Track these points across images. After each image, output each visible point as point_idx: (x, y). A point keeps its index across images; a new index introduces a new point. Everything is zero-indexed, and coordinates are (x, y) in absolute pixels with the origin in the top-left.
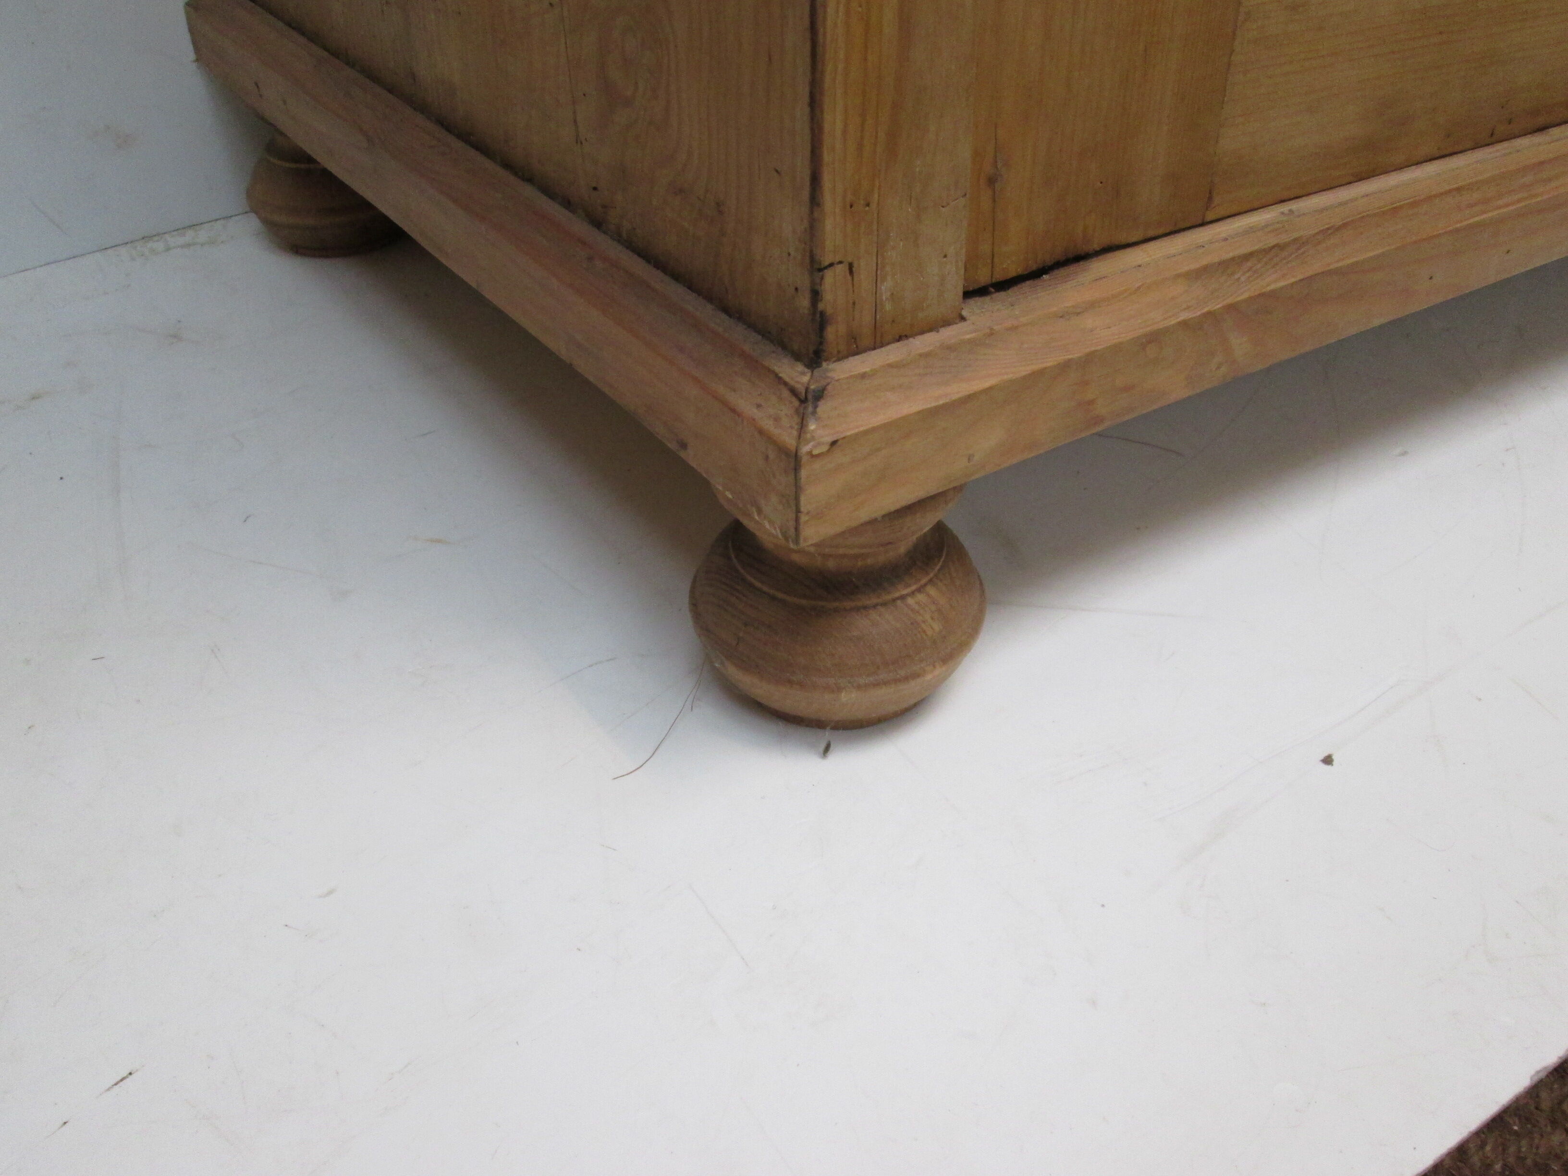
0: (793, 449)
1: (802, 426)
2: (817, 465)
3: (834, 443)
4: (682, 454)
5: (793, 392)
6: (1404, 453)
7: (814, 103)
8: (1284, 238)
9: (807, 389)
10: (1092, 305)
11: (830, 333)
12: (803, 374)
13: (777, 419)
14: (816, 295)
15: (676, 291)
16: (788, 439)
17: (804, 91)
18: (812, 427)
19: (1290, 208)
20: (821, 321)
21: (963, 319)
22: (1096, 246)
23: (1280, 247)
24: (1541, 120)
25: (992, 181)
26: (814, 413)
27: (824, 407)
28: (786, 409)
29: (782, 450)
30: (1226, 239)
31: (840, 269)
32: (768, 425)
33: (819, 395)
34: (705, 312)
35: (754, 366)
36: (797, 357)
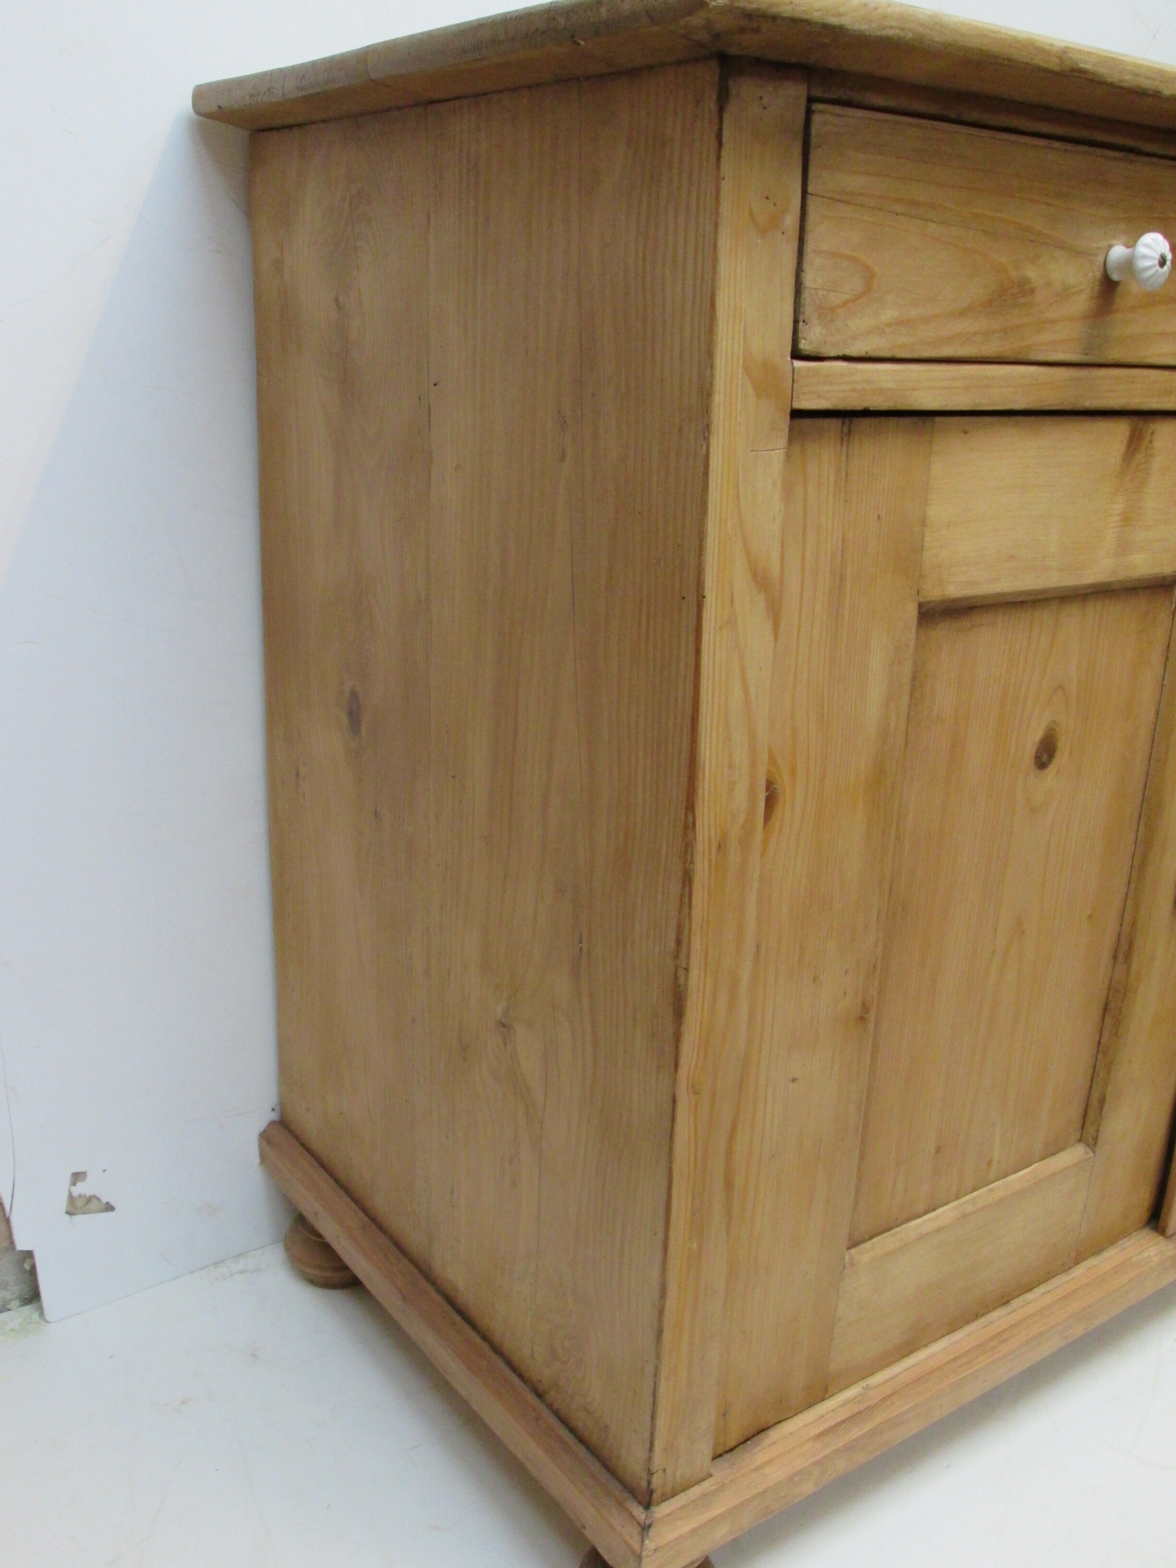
0: (639, 1552)
1: (643, 1542)
2: (649, 1559)
3: (656, 1550)
4: (583, 1530)
5: (638, 1523)
6: (948, 1466)
7: (653, 1417)
8: (862, 1407)
9: (645, 1523)
10: (770, 1462)
11: (655, 1495)
12: (642, 1513)
13: (631, 1536)
14: (649, 1483)
15: (581, 1450)
16: (636, 1546)
17: (649, 1412)
18: (647, 1542)
19: (867, 1383)
20: (651, 1492)
21: (711, 1476)
22: (772, 1424)
23: (860, 1413)
24: (1005, 1300)
25: (724, 1415)
26: (648, 1535)
27: (652, 1532)
28: (635, 1531)
29: (633, 1552)
30: (834, 1410)
31: (660, 1473)
32: (628, 1538)
33: (650, 1526)
34: (596, 1468)
35: (621, 1505)
36: (640, 1503)
